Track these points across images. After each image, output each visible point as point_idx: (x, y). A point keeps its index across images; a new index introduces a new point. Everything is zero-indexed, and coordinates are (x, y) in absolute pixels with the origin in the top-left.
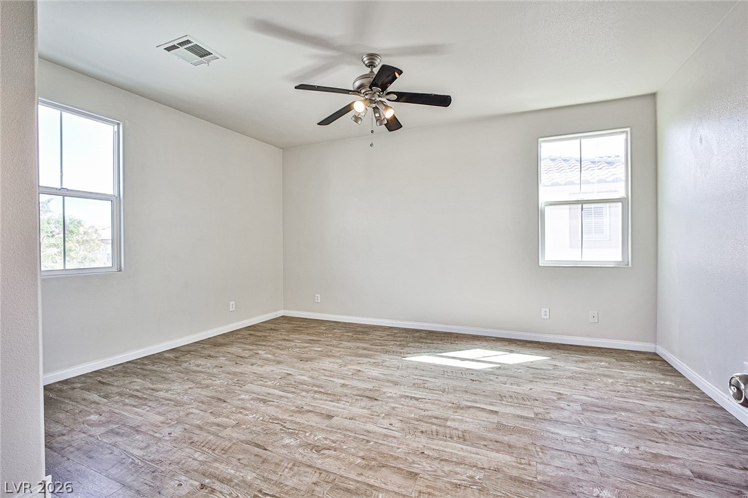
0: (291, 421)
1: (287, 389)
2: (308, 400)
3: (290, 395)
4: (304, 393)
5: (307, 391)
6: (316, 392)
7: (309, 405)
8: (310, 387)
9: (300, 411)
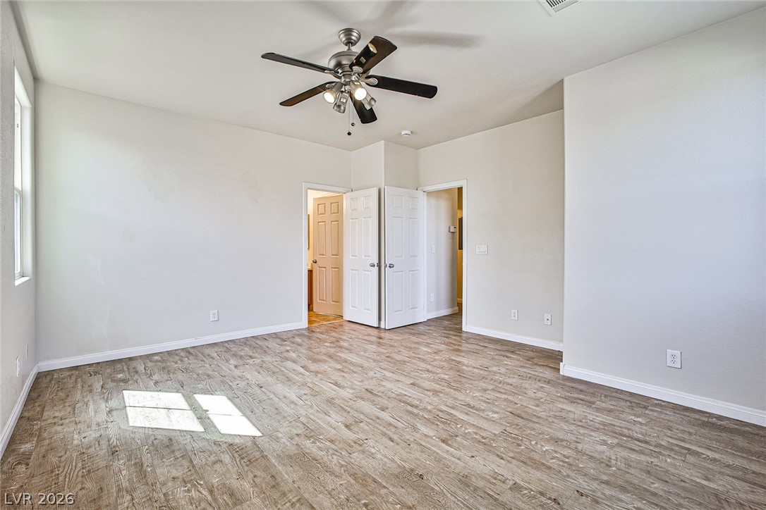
0: (444, 386)
1: (447, 417)
2: (427, 400)
3: (444, 408)
4: (429, 407)
5: (425, 409)
6: (416, 407)
7: (427, 395)
8: (421, 414)
9: (436, 392)
